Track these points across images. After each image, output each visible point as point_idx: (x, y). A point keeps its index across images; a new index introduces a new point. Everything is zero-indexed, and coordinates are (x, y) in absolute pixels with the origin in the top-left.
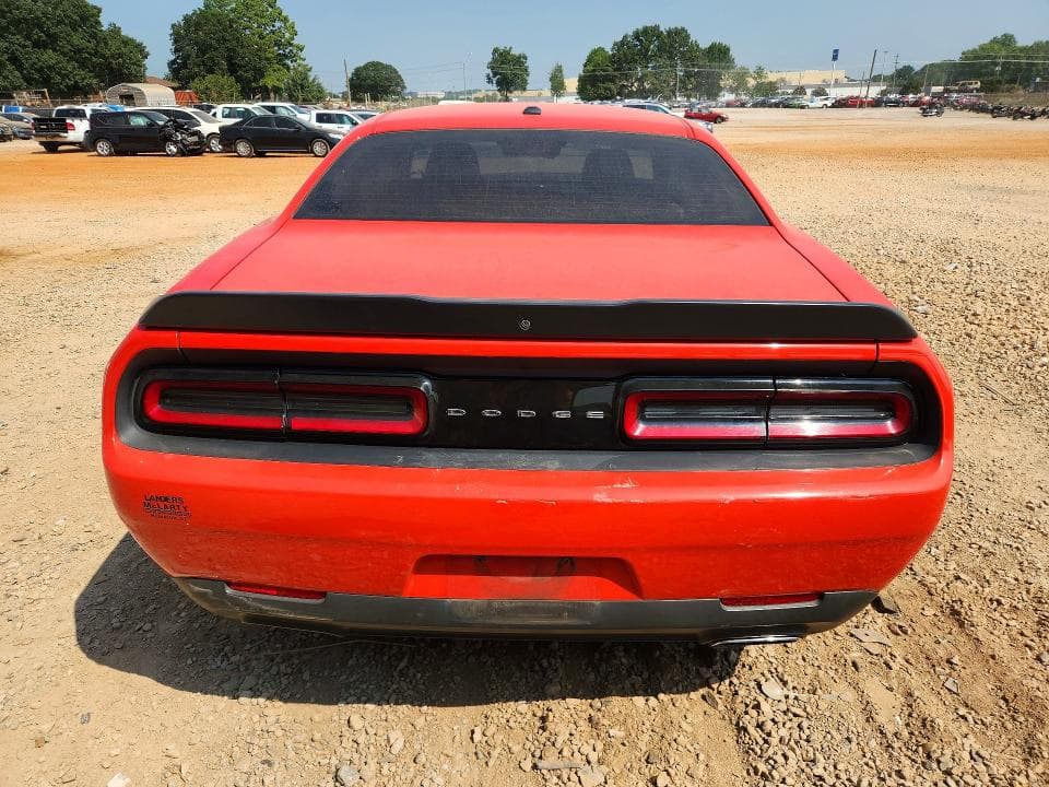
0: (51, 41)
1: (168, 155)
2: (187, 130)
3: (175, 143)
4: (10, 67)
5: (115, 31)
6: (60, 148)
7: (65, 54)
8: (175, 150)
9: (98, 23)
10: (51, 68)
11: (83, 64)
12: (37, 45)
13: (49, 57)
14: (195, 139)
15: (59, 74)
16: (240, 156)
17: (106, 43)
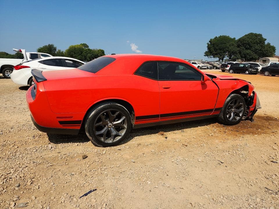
0: (250, 48)
1: (246, 74)
2: (253, 68)
3: (248, 71)
4: (238, 54)
5: (269, 44)
6: (226, 71)
7: (252, 51)
8: (248, 73)
9: (264, 43)
10: (247, 54)
11: (256, 53)
12: (247, 49)
13: (248, 51)
14: (255, 70)
15: (249, 55)
16: (265, 75)
17: (264, 48)
